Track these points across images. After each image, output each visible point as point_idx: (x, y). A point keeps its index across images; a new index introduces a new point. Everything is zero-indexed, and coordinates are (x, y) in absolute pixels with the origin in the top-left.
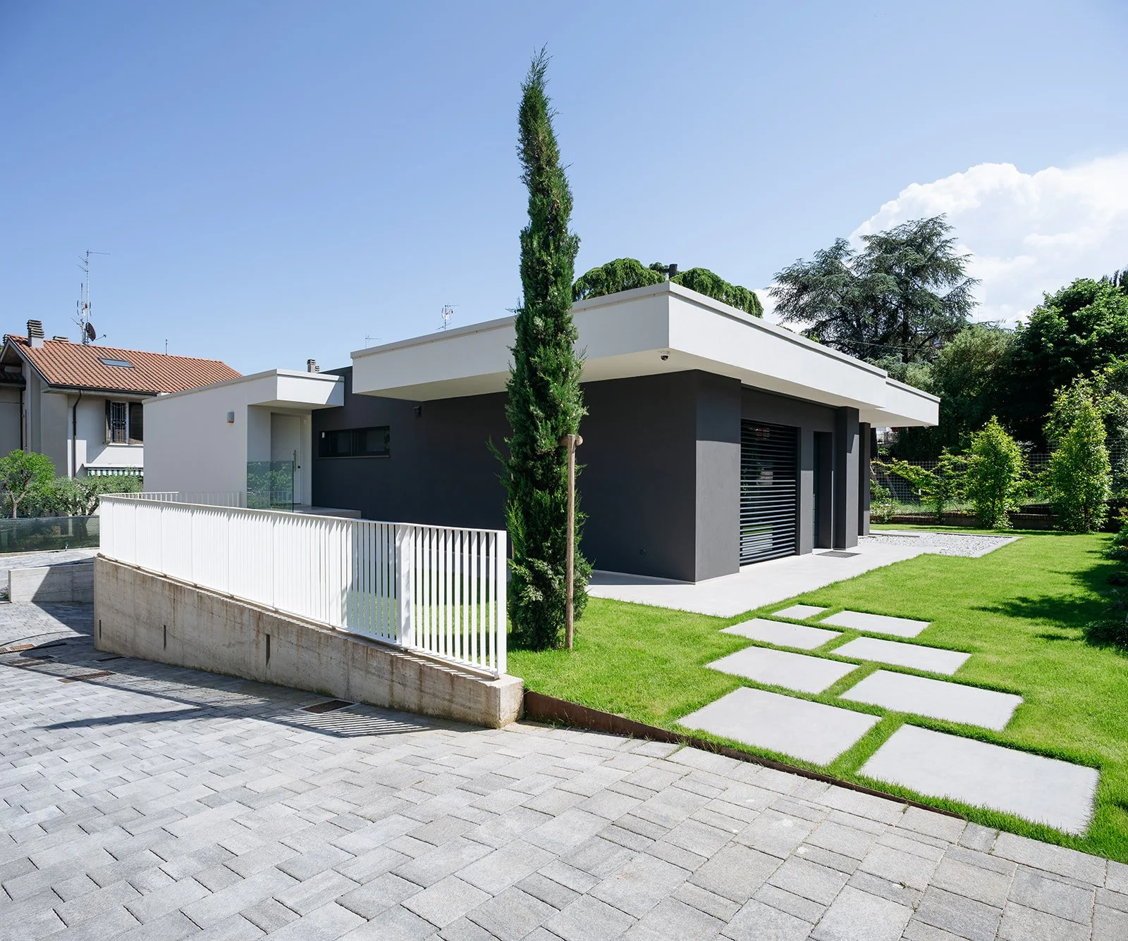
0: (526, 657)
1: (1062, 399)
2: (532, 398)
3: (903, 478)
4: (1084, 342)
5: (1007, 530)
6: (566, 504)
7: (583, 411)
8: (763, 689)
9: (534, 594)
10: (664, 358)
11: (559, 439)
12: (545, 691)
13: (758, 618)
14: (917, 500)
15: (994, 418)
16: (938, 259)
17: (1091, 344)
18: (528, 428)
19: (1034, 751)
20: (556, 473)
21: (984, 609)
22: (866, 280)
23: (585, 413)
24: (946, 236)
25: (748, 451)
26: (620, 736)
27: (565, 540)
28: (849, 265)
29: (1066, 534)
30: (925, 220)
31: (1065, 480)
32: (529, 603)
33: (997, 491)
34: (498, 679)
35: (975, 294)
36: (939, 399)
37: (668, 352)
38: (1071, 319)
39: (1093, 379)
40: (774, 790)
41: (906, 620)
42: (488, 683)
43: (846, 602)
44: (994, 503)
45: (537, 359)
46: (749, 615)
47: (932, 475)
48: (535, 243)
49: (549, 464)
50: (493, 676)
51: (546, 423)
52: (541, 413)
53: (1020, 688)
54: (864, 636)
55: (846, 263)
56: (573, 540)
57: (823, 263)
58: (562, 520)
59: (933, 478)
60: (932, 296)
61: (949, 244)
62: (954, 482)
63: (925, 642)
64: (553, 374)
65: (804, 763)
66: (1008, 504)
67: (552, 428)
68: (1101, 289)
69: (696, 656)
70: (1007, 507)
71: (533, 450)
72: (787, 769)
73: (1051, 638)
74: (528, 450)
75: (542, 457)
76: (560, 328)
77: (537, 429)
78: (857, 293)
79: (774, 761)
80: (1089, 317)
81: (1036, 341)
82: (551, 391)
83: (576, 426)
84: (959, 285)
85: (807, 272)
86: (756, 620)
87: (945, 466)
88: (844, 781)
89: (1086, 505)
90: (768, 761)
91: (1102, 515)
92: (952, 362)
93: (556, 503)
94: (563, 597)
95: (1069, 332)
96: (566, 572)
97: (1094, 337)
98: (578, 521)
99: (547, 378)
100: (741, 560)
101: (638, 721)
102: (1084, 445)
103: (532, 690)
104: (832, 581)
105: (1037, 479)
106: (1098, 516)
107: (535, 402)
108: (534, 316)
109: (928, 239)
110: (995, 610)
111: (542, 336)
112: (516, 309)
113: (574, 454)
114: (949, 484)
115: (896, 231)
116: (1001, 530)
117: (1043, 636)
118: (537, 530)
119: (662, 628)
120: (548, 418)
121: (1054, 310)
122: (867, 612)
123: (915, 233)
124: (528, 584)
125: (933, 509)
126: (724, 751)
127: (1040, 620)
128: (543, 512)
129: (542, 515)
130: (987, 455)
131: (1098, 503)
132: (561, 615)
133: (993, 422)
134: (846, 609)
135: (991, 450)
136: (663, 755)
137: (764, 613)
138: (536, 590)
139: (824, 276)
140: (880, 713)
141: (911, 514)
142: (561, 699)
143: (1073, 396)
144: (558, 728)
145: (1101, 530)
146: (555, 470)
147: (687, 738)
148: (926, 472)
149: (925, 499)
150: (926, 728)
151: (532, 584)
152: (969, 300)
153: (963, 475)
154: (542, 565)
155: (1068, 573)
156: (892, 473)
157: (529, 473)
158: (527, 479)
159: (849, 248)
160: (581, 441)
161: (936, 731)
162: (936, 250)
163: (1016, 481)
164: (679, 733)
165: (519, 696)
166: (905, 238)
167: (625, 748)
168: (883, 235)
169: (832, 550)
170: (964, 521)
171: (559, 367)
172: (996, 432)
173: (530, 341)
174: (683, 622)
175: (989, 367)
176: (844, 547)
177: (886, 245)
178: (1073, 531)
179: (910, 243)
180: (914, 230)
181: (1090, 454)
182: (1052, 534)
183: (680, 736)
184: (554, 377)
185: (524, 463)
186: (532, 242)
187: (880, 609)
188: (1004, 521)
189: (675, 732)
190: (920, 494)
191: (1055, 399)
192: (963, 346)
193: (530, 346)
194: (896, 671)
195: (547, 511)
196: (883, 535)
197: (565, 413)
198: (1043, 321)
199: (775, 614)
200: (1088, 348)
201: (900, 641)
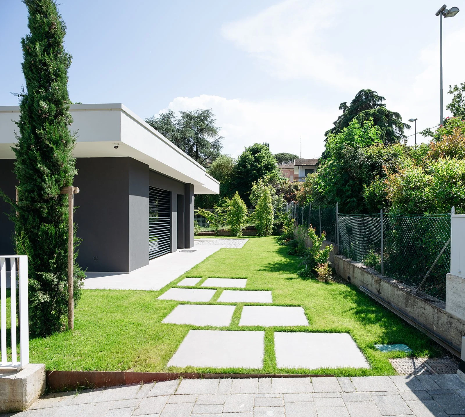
0: (38, 344)
1: (255, 187)
2: (39, 159)
3: (202, 216)
4: (259, 166)
5: (242, 236)
6: (67, 232)
7: (75, 172)
8: (202, 329)
9: (43, 297)
10: (116, 147)
11: (61, 189)
12: (65, 368)
13: (172, 288)
14: (207, 225)
15: (237, 192)
16: (210, 127)
17: (261, 166)
18: (35, 180)
19: (326, 332)
20: (58, 212)
21: (260, 270)
22: (182, 130)
23: (76, 173)
24: (212, 118)
25: (151, 202)
26: (132, 385)
27: (66, 258)
28: (175, 123)
29: (261, 237)
30: (204, 110)
31: (260, 217)
32: (38, 304)
33: (238, 222)
34: (21, 370)
35: (222, 143)
36: (219, 183)
37: (119, 144)
38: (255, 157)
39: (264, 180)
40: (248, 393)
41: (235, 279)
42: (12, 377)
43: (208, 274)
44: (237, 226)
45: (42, 131)
46: (167, 287)
47: (214, 215)
48: (38, 48)
49: (52, 206)
50: (16, 368)
51: (51, 177)
52: (47, 170)
53: (300, 303)
54: (225, 290)
55: (173, 121)
56: (72, 256)
57: (163, 120)
58: (63, 243)
59: (214, 216)
60: (207, 141)
61: (213, 121)
62: (222, 218)
63: (251, 289)
64: (57, 143)
65: (253, 370)
66: (242, 226)
67: (56, 180)
68: (263, 147)
69: (156, 317)
70: (241, 228)
71: (40, 195)
72: (245, 376)
73: (291, 279)
74: (35, 195)
75: (47, 201)
76: (60, 113)
77: (44, 181)
78: (179, 135)
79: (238, 373)
80: (260, 157)
81: (244, 164)
82: (55, 155)
83: (71, 181)
84: (216, 138)
85: (156, 122)
86: (172, 290)
87: (219, 211)
88: (277, 374)
89: (267, 226)
90: (234, 375)
91: (271, 229)
92: (216, 169)
93: (59, 232)
94: (66, 296)
95: (255, 161)
96: (68, 278)
97: (262, 164)
98: (75, 244)
99: (52, 145)
100: (150, 257)
101: (145, 371)
102: (266, 203)
103: (54, 370)
104: (195, 265)
105: (250, 216)
106: (270, 230)
107: (42, 162)
108: (39, 100)
109: (205, 118)
110: (265, 270)
111: (46, 116)
112: (20, 94)
113: (73, 200)
114: (220, 218)
115: (193, 112)
116: (240, 237)
117: (287, 279)
118: (44, 252)
119: (125, 303)
120: (52, 174)
121: (249, 153)
122: (218, 278)
123: (201, 114)
124: (37, 291)
125: (214, 229)
126: (206, 376)
127: (281, 272)
128: (49, 239)
129: (49, 241)
130: (234, 207)
131: (270, 225)
132: (65, 307)
133: (236, 194)
134: (209, 278)
135: (236, 205)
136: (172, 391)
137: (173, 285)
138: (43, 293)
139: (164, 125)
140: (261, 329)
141: (206, 231)
142: (81, 371)
143: (258, 185)
144: (81, 393)
145: (271, 235)
146: (58, 210)
147: (182, 374)
148: (212, 214)
149: (211, 225)
150: (283, 331)
151: (40, 290)
152: (221, 145)
153: (225, 215)
154: (49, 276)
155: (274, 252)
156: (199, 214)
157: (37, 212)
158: (34, 216)
159: (174, 115)
160: (78, 190)
161: (288, 332)
162: (209, 123)
163: (244, 217)
164: (175, 372)
165: (42, 377)
166: (197, 115)
167: (142, 394)
168: (188, 113)
169: (184, 249)
170: (226, 233)
171: (61, 139)
172: (237, 197)
173: (35, 118)
174: (136, 297)
175: (229, 172)
176: (189, 248)
177: (189, 117)
178: (263, 235)
179: (198, 118)
180: (201, 113)
181: (267, 207)
182: (257, 237)
183: (177, 374)
184: (57, 146)
185: (32, 205)
186: (35, 47)
187: (223, 276)
188: (240, 233)
189: (172, 372)
190: (209, 223)
191: (253, 186)
192: (219, 162)
193: (35, 121)
194: (251, 305)
195: (53, 238)
196: (199, 241)
197: (66, 172)
198: (246, 156)
199: (179, 284)
200: (260, 168)
201: (241, 290)
